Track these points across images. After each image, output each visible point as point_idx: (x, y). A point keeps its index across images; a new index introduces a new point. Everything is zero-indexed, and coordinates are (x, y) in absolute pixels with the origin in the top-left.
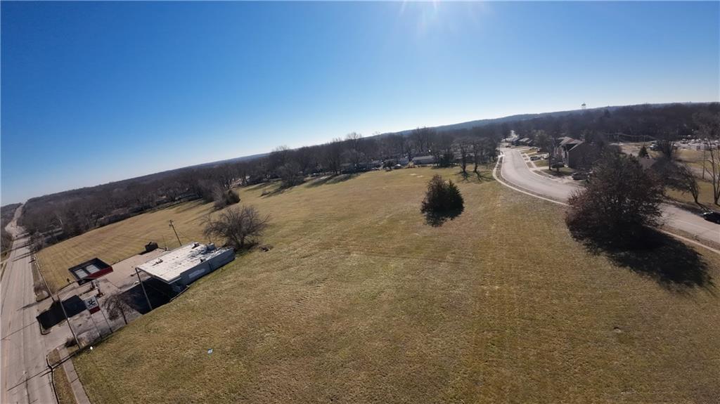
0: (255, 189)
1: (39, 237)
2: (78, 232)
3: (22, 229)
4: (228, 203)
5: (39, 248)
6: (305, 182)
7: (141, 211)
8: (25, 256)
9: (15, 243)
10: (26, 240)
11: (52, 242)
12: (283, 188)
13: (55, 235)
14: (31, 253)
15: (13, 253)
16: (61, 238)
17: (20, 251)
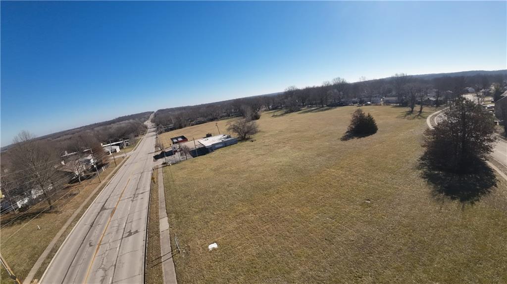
0: (271, 113)
1: (161, 128)
2: (181, 127)
3: (153, 124)
4: (253, 119)
5: (161, 133)
6: (299, 110)
7: (212, 120)
8: (154, 135)
9: (149, 130)
10: (155, 129)
11: (167, 131)
12: (286, 113)
13: (169, 127)
14: (157, 135)
15: (147, 135)
16: (172, 129)
17: (151, 134)
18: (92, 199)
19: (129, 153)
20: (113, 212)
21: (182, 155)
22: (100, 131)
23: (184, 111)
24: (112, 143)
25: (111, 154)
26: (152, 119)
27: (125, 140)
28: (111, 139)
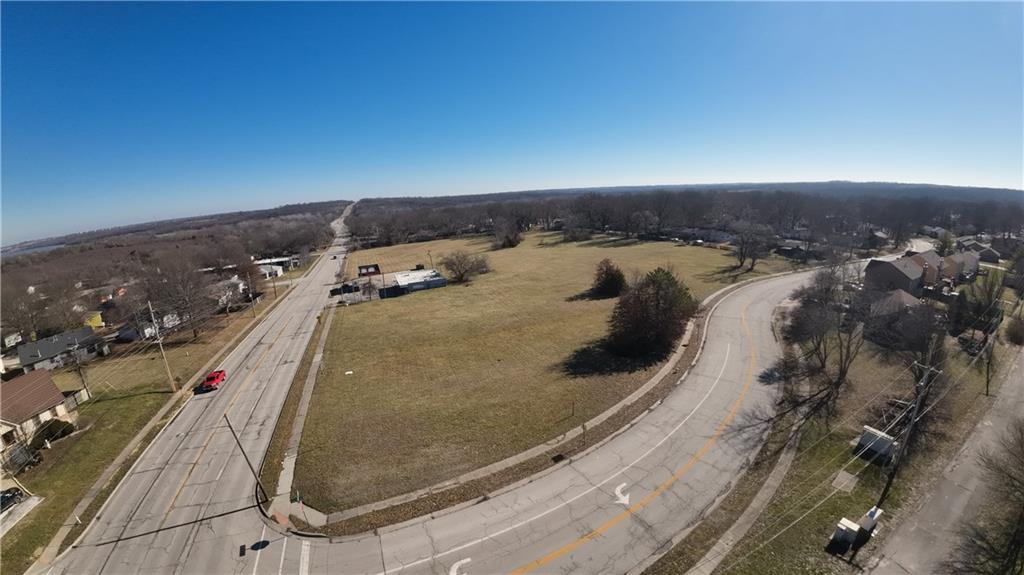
0: (544, 236)
1: (356, 240)
2: (389, 244)
3: (346, 229)
4: (505, 246)
5: (355, 249)
9: (335, 241)
10: (347, 239)
11: (365, 247)
12: (566, 241)
13: (370, 241)
14: (348, 252)
15: (330, 249)
16: (373, 246)
17: (338, 248)
18: (247, 333)
19: (297, 280)
20: (270, 347)
21: (364, 294)
22: (250, 231)
23: (409, 209)
24: (270, 258)
25: (268, 278)
26: (347, 217)
27: (294, 256)
28: (269, 251)
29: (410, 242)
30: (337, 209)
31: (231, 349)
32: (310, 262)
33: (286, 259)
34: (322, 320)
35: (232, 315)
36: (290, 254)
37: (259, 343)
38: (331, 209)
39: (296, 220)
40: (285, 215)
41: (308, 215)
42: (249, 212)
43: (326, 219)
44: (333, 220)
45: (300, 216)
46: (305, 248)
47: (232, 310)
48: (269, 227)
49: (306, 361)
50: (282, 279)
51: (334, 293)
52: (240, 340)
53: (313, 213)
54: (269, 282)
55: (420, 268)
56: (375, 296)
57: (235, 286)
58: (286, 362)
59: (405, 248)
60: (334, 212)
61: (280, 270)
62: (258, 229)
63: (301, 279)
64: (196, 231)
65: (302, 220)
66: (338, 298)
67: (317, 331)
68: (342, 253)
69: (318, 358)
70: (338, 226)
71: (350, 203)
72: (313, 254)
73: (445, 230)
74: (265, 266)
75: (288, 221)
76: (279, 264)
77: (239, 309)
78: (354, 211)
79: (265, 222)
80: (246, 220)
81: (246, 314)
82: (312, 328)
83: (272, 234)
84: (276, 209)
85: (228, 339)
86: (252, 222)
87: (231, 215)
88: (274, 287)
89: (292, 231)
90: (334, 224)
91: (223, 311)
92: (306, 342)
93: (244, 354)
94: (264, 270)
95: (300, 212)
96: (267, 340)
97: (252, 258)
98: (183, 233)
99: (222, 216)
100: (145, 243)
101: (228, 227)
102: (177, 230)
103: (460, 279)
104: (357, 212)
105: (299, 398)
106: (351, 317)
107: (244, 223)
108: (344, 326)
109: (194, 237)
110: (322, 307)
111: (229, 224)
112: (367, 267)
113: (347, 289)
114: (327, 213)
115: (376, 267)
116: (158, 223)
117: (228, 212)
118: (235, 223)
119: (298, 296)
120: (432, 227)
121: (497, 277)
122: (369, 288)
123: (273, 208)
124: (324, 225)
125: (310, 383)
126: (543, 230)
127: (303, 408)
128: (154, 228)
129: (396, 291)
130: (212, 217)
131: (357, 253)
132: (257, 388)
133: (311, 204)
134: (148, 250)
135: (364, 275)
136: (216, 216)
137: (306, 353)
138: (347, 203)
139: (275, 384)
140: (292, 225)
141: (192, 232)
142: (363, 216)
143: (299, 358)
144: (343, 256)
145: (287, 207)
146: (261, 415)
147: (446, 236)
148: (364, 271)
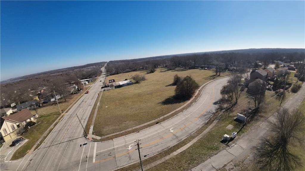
1: (108, 73)
2: (118, 74)
3: (106, 70)
5: (108, 76)
11: (111, 75)
13: (112, 73)
14: (106, 76)
15: (101, 76)
16: (113, 74)
17: (103, 75)
18: (79, 99)
20: (86, 102)
21: (110, 87)
22: (77, 72)
23: (123, 63)
24: (84, 79)
25: (84, 85)
26: (106, 67)
27: (91, 79)
28: (83, 77)
29: (124, 73)
30: (102, 64)
31: (75, 103)
32: (95, 80)
33: (89, 79)
34: (99, 95)
35: (74, 95)
36: (90, 78)
37: (83, 101)
38: (101, 64)
39: (91, 68)
40: (87, 67)
41: (94, 67)
42: (77, 67)
43: (99, 68)
44: (101, 67)
45: (92, 67)
46: (94, 76)
47: (75, 94)
48: (83, 70)
49: (95, 105)
50: (88, 85)
51: (102, 88)
52: (77, 101)
53: (95, 66)
54: (84, 86)
55: (126, 80)
56: (114, 88)
57: (75, 87)
58: (90, 105)
59: (122, 75)
60: (101, 65)
61: (87, 82)
62: (80, 71)
63: (93, 85)
64: (62, 73)
65: (93, 68)
66: (103, 89)
67: (98, 97)
68: (104, 77)
69: (98, 104)
70: (103, 69)
71: (106, 62)
72: (96, 78)
73: (134, 69)
74: (83, 81)
75: (88, 69)
76: (86, 81)
77: (77, 93)
78: (108, 65)
79: (82, 69)
80: (76, 69)
81: (79, 94)
82: (97, 97)
83: (84, 73)
84: (85, 65)
85: (74, 101)
86: (78, 69)
87: (72, 68)
88: (86, 87)
89: (90, 71)
90: (102, 69)
91: (72, 94)
92: (95, 101)
93: (79, 104)
94: (82, 83)
95: (92, 66)
96: (85, 100)
97: (79, 80)
98: (58, 74)
99: (69, 68)
100: (47, 77)
101: (71, 71)
102: (56, 73)
103: (137, 82)
104: (109, 65)
105: (94, 113)
106: (107, 93)
107: (76, 70)
108: (105, 96)
109: (61, 75)
110: (99, 92)
111: (71, 70)
112: (111, 80)
113: (106, 87)
114: (99, 66)
115: (114, 80)
116: (51, 71)
117: (71, 67)
118: (73, 70)
119: (92, 89)
120: (130, 68)
121: (147, 81)
122: (112, 86)
123: (84, 65)
124: (99, 69)
125: (97, 110)
126: (162, 67)
127: (95, 115)
128: (49, 73)
129: (120, 86)
130: (66, 69)
131: (109, 77)
132: (83, 112)
133: (95, 63)
134: (48, 79)
135: (110, 82)
136: (67, 68)
137: (95, 103)
138: (105, 63)
139: (88, 110)
140: (90, 70)
141: (61, 73)
142: (110, 66)
143: (93, 104)
144: (105, 78)
145: (88, 64)
146: (84, 118)
147: (134, 71)
148: (110, 81)
